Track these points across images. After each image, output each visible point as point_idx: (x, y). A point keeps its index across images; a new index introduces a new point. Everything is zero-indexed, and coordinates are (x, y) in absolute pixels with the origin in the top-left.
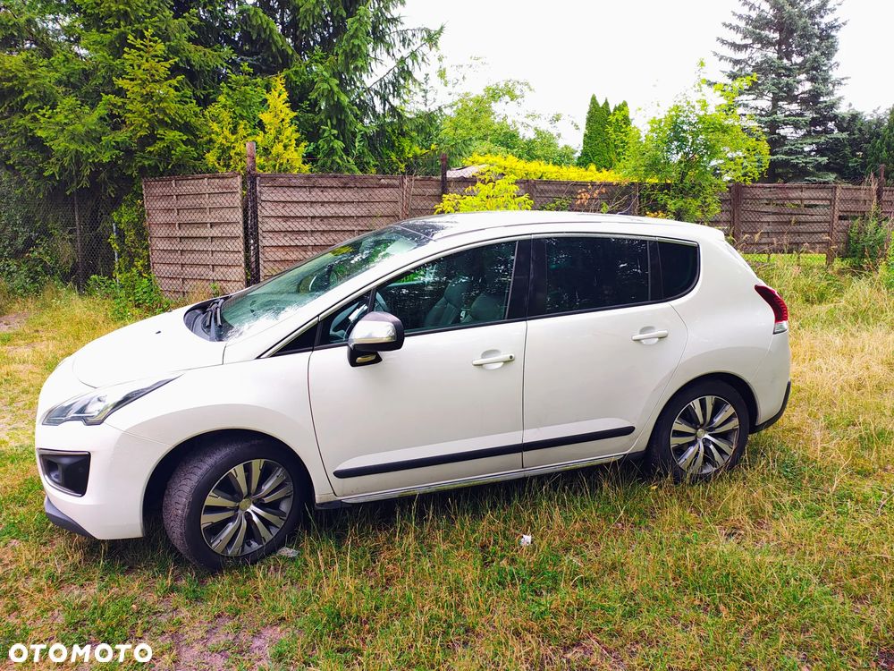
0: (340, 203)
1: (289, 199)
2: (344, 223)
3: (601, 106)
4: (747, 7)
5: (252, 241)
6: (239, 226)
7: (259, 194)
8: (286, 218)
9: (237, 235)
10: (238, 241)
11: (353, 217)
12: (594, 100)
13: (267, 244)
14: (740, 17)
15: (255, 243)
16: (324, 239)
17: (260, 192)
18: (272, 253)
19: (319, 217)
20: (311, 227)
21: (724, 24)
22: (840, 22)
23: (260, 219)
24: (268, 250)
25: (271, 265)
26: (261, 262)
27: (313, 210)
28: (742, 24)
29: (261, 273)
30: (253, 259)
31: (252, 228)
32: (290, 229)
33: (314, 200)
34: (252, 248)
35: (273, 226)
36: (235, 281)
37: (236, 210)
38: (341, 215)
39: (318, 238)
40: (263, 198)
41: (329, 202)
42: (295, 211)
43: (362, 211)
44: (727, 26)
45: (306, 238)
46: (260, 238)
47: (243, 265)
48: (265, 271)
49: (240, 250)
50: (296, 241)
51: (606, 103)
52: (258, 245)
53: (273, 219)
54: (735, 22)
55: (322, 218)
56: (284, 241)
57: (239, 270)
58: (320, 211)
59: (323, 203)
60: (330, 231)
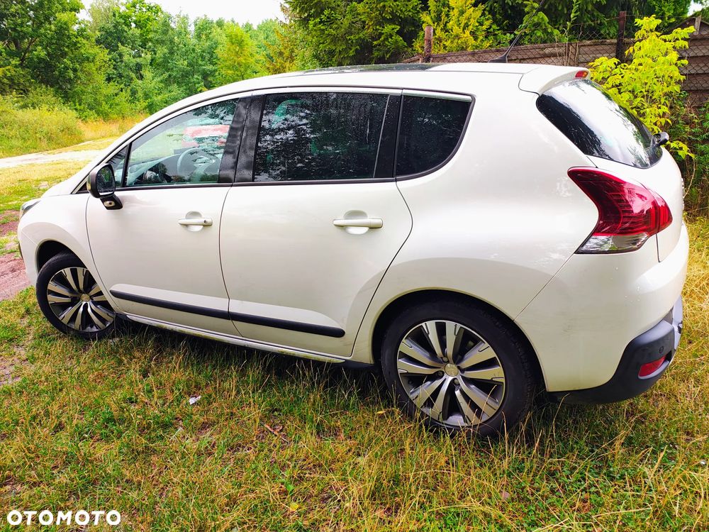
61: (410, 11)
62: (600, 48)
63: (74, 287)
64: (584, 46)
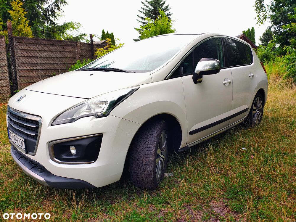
0: (52, 51)
1: (29, 49)
2: (54, 60)
3: (106, 33)
4: (145, 6)
5: (13, 67)
6: (5, 60)
7: (15, 46)
8: (28, 57)
9: (4, 65)
10: (5, 68)
11: (58, 57)
12: (103, 31)
13: (21, 69)
14: (143, 9)
15: (14, 68)
16: (46, 67)
17: (16, 45)
18: (23, 73)
19: (43, 57)
20: (40, 61)
21: (139, 11)
22: (171, 13)
23: (16, 57)
24: (21, 71)
25: (23, 78)
26: (18, 77)
27: (41, 54)
28: (144, 11)
29: (19, 82)
30: (14, 76)
31: (12, 61)
32: (30, 62)
33: (40, 49)
34: (13, 70)
35: (23, 60)
36: (4, 87)
37: (3, 53)
38: (52, 56)
39: (43, 66)
40: (17, 48)
41: (47, 51)
42: (32, 54)
43: (61, 55)
44: (140, 12)
45: (38, 66)
46: (17, 66)
47: (8, 79)
48: (20, 81)
49: (6, 72)
50: (34, 68)
51: (108, 33)
52: (16, 70)
53: (22, 58)
54: (142, 10)
55: (44, 58)
56: (28, 68)
57: (6, 81)
58: (43, 54)
59: (44, 51)
60: (48, 63)
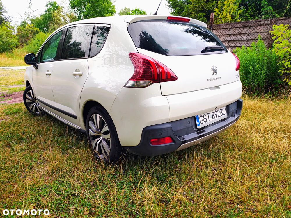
55: (233, 41)
59: (234, 35)
61: (211, 7)
62: (286, 21)
63: (33, 97)
64: (279, 20)
